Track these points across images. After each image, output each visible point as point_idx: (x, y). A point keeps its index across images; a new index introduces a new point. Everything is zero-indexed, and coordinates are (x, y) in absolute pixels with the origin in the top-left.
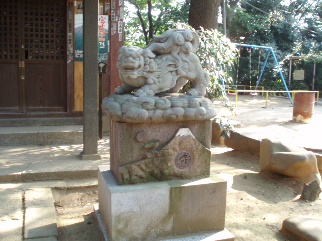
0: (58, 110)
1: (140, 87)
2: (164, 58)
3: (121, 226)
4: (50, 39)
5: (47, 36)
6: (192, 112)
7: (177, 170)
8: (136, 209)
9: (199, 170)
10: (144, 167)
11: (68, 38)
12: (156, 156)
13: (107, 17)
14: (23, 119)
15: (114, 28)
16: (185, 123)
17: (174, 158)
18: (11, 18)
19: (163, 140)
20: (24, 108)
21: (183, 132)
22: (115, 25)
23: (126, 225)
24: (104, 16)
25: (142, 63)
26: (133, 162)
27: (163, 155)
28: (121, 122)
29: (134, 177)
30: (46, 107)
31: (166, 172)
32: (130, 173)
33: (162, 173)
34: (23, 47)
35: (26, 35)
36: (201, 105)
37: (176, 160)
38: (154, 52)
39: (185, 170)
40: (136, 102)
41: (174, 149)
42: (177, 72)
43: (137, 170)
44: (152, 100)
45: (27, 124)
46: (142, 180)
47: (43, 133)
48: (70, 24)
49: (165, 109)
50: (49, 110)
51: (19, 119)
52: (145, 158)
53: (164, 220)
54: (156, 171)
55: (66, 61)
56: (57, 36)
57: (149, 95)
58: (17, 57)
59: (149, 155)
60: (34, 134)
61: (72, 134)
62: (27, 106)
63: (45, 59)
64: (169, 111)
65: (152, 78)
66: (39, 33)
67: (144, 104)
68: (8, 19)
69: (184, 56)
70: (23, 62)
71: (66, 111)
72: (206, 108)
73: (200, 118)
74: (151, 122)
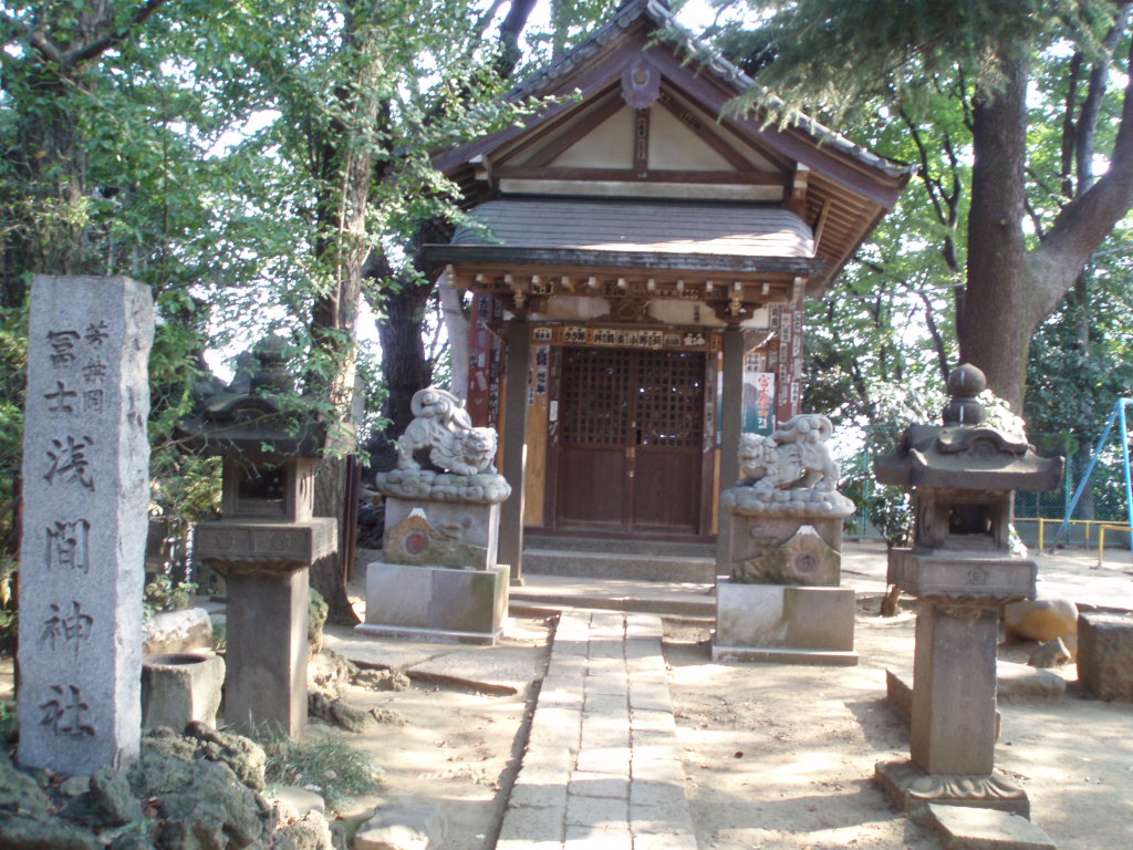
0: (685, 531)
1: (759, 479)
2: (787, 447)
3: (727, 625)
4: (677, 412)
5: (673, 408)
6: (814, 507)
7: (797, 573)
8: (745, 608)
9: (825, 576)
10: (758, 564)
11: (706, 412)
12: (773, 553)
13: (772, 375)
14: (626, 541)
15: (784, 395)
16: (809, 519)
17: (793, 558)
18: (618, 380)
19: (781, 537)
20: (630, 524)
21: (806, 530)
22: (785, 389)
23: (733, 624)
24: (767, 375)
25: (761, 452)
26: (747, 559)
27: (781, 554)
28: (736, 515)
29: (747, 576)
30: (666, 525)
31: (785, 573)
32: (743, 570)
33: (780, 575)
34: (634, 425)
35: (640, 407)
36: (825, 499)
37: (797, 562)
38: (776, 441)
39: (808, 575)
40: (751, 494)
41: (794, 548)
42: (800, 463)
43: (750, 568)
44: (769, 493)
45: (634, 551)
46: (756, 580)
47: (656, 563)
48: (710, 389)
49: (782, 502)
50: (668, 530)
51: (620, 541)
52: (760, 555)
53: (777, 626)
54: (772, 572)
55: (701, 449)
56: (689, 409)
57: (767, 487)
58: (623, 440)
59: (764, 552)
60: (643, 562)
61: (703, 566)
62: (634, 521)
63: (668, 445)
64: (787, 505)
65: (771, 469)
66: (661, 403)
67: (759, 496)
68: (613, 382)
69: (809, 446)
70: (633, 450)
71: (697, 533)
72: (833, 504)
73: (824, 514)
74: (768, 517)
